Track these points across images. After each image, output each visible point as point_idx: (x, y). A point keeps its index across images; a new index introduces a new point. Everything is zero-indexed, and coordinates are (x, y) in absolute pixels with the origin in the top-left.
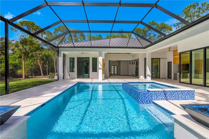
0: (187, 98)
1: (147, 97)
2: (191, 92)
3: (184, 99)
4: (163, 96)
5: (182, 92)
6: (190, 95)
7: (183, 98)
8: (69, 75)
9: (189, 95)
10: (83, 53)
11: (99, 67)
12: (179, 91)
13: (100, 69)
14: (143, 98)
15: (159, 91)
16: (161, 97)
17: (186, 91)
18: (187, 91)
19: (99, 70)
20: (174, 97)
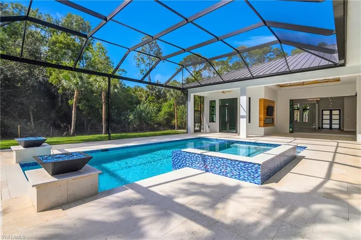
0: (242, 177)
1: (180, 160)
2: (251, 165)
3: (237, 177)
4: (200, 163)
5: (233, 163)
6: (250, 171)
7: (235, 174)
8: (209, 127)
9: (247, 172)
10: (223, 92)
11: (241, 115)
12: (227, 159)
13: (243, 117)
14: (176, 160)
15: (195, 154)
16: (198, 165)
17: (240, 162)
18: (242, 162)
19: (241, 119)
20: (217, 168)
